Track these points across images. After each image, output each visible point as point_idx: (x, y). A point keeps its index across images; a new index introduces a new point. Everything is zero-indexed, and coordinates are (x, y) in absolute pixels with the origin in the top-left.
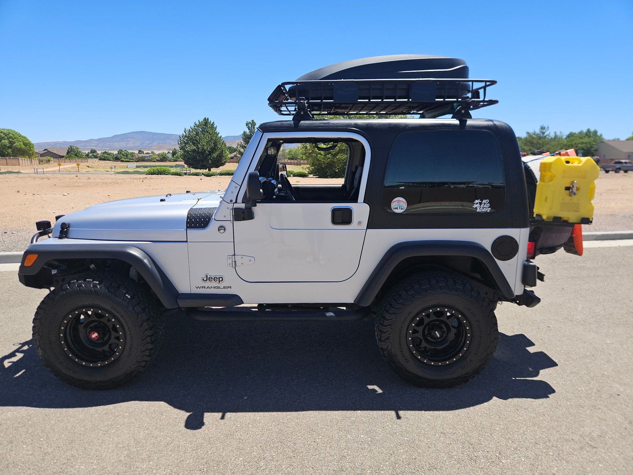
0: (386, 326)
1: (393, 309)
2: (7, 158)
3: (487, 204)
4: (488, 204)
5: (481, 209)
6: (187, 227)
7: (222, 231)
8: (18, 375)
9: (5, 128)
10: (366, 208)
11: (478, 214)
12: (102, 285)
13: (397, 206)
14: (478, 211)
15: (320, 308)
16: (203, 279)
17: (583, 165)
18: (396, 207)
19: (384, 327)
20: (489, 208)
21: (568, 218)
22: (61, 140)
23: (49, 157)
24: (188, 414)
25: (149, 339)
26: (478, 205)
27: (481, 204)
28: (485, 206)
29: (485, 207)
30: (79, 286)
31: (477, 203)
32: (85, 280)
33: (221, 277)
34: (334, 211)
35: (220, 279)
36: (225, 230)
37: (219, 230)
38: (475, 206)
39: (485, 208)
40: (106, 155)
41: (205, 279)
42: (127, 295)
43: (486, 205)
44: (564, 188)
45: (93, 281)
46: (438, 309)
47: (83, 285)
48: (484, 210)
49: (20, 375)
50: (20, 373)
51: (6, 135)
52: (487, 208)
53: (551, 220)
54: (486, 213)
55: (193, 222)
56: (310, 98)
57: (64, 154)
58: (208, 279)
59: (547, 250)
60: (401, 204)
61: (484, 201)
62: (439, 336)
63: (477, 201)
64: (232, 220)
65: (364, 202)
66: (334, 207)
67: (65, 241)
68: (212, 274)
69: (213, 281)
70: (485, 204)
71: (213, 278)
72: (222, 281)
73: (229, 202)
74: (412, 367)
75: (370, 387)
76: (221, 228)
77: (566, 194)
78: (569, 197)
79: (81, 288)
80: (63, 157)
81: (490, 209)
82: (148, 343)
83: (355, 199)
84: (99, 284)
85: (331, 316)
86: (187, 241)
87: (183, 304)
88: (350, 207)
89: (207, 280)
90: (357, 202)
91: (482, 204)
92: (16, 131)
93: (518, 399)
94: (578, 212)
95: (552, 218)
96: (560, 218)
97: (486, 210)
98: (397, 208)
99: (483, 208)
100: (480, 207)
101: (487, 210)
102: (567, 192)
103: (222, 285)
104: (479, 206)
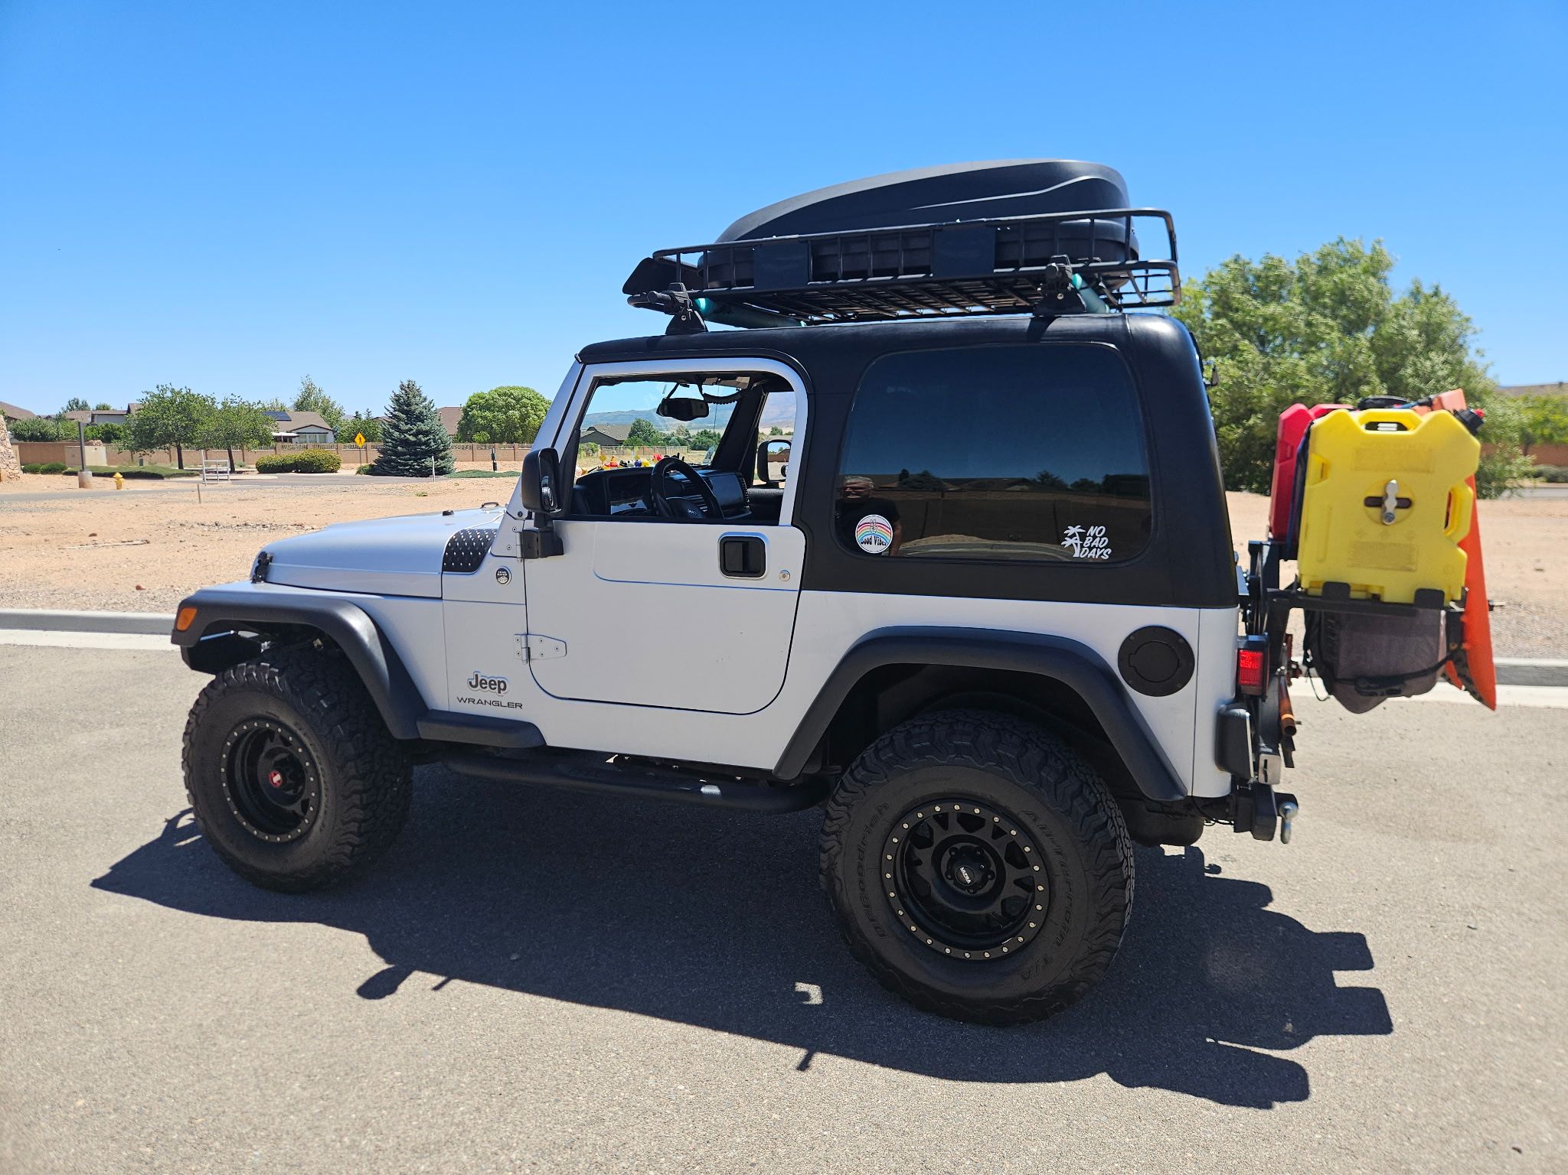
0: (828, 834)
1: (845, 794)
2: (516, 445)
3: (1101, 537)
4: (1103, 539)
5: (1084, 549)
6: (444, 569)
7: (503, 580)
8: (183, 843)
9: (516, 385)
10: (798, 539)
11: (1076, 563)
12: (283, 676)
13: (869, 537)
14: (1076, 555)
15: (734, 778)
16: (470, 683)
17: (1419, 434)
18: (866, 538)
19: (825, 838)
20: (1106, 548)
21: (1382, 588)
22: (626, 409)
23: (592, 444)
24: (386, 967)
25: (356, 799)
26: (1076, 540)
27: (1083, 537)
28: (1096, 543)
29: (1094, 546)
30: (249, 675)
31: (1074, 535)
32: (258, 665)
33: (503, 682)
34: (726, 542)
35: (500, 685)
36: (508, 577)
37: (498, 577)
38: (1068, 542)
39: (1095, 550)
40: (704, 439)
41: (474, 683)
42: (322, 701)
43: (1098, 539)
44: (1362, 503)
45: (270, 667)
46: (977, 811)
47: (255, 675)
48: (1092, 554)
49: (186, 845)
50: (189, 841)
51: (518, 400)
52: (1101, 549)
53: (1319, 592)
54: (1098, 564)
55: (454, 559)
56: (733, 282)
57: (625, 438)
58: (479, 683)
59: (1372, 685)
60: (879, 531)
61: (1092, 531)
62: (969, 881)
63: (1072, 530)
64: (519, 555)
65: (793, 525)
66: (729, 533)
67: (262, 588)
68: (487, 673)
69: (488, 688)
70: (1095, 537)
71: (488, 681)
72: (505, 689)
73: (516, 516)
74: (894, 954)
75: (801, 987)
76: (503, 572)
77: (1372, 519)
78: (1380, 528)
79: (250, 679)
80: (620, 443)
81: (1109, 551)
82: (355, 806)
83: (773, 519)
84: (279, 675)
85: (711, 795)
86: (441, 598)
87: (428, 732)
88: (760, 535)
89: (476, 686)
90: (777, 524)
91: (1087, 538)
92: (537, 391)
93: (1168, 1093)
94: (1410, 570)
95: (1321, 585)
96: (1346, 587)
97: (1098, 554)
98: (869, 542)
99: (1090, 548)
100: (1082, 546)
101: (1102, 554)
102: (1375, 511)
103: (505, 698)
104: (1079, 542)
